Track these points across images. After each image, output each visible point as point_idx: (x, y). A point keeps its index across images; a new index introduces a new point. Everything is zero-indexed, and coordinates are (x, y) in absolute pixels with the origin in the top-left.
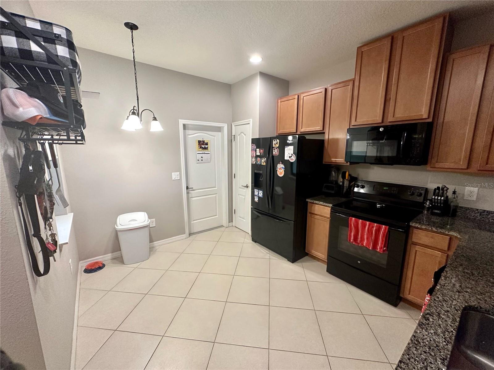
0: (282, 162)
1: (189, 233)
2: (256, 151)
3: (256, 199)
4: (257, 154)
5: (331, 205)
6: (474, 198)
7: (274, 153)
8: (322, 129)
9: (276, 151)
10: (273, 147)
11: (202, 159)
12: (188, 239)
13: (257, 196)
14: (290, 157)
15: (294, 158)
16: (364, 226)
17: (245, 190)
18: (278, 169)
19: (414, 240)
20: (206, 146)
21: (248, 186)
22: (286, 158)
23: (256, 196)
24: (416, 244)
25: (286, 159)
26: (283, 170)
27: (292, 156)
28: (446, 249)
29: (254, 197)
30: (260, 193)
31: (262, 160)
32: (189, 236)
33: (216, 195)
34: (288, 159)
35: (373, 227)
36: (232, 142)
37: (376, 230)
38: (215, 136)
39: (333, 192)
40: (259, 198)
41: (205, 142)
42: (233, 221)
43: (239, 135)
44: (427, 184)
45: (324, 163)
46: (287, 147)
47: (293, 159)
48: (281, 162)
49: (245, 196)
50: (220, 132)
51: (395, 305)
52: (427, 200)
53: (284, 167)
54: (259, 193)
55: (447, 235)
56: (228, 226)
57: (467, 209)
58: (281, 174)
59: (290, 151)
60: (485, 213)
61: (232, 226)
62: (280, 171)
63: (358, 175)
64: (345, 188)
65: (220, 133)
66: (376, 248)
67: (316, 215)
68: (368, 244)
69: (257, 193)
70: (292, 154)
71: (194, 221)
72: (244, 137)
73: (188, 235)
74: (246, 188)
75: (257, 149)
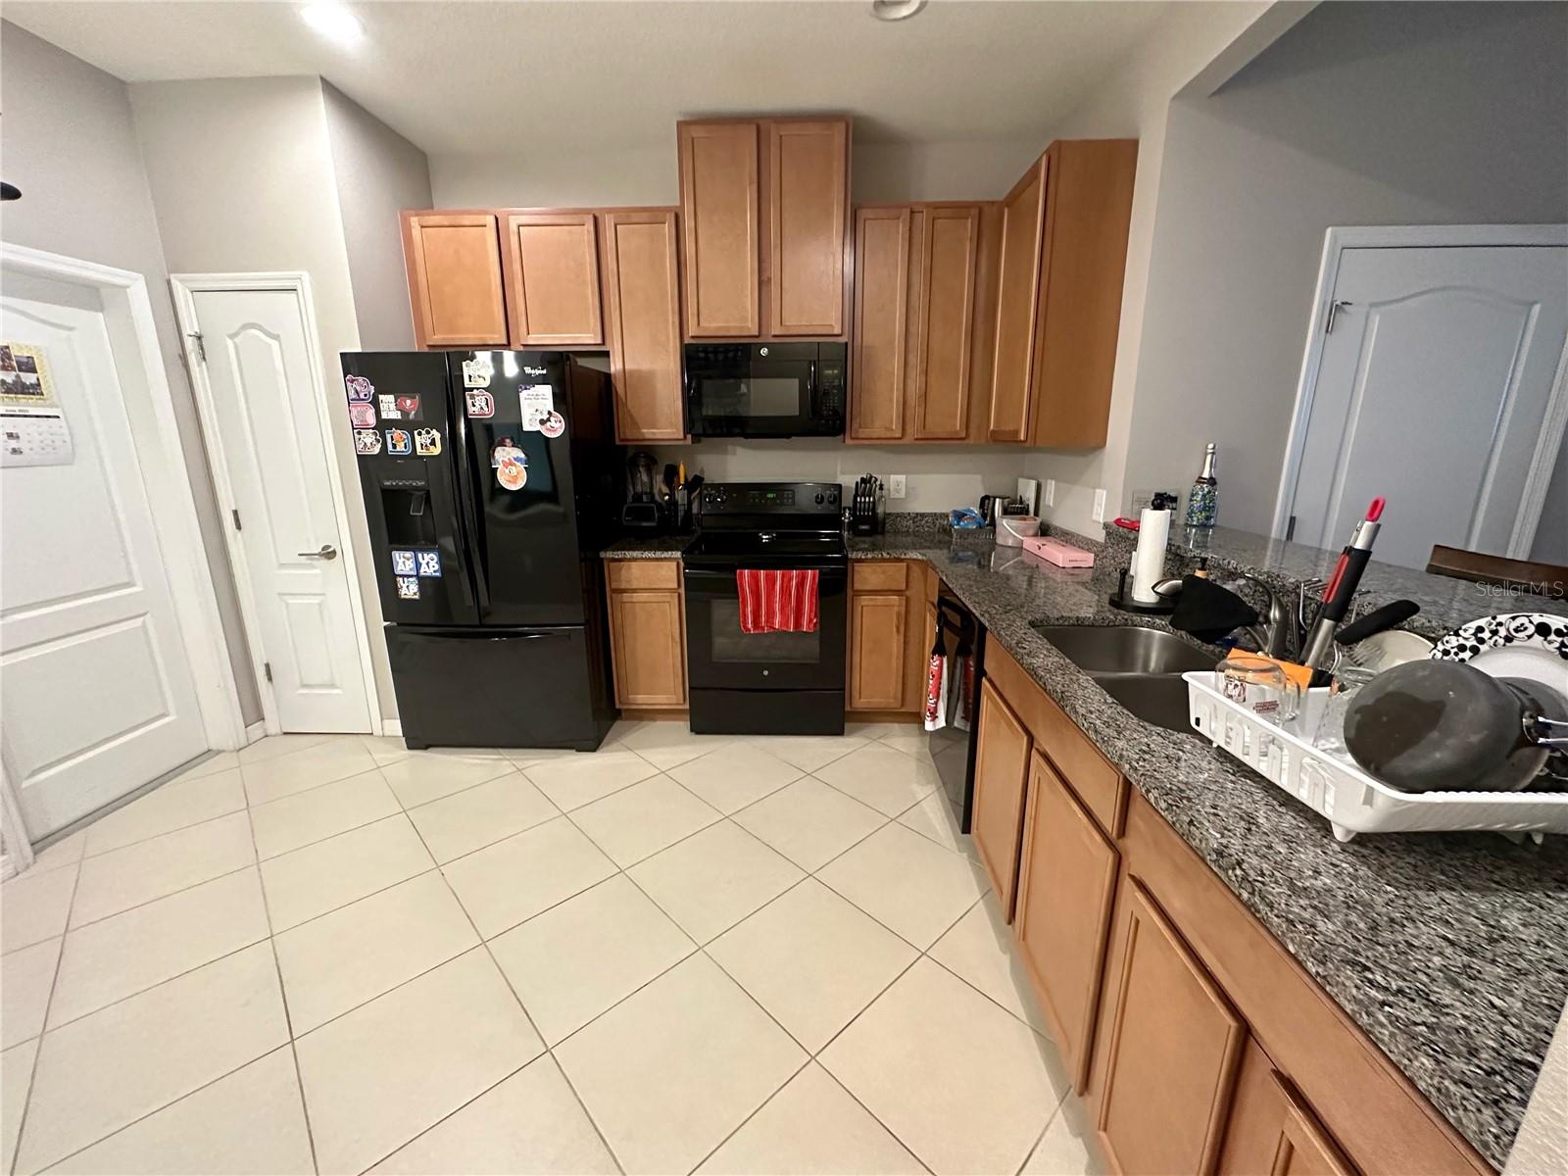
0: (512, 440)
1: (29, 841)
2: (375, 403)
3: (409, 590)
4: (384, 416)
5: (678, 554)
6: (902, 495)
7: (473, 409)
8: (599, 341)
9: (480, 401)
10: (465, 390)
11: (13, 444)
12: (33, 870)
13: (411, 576)
14: (542, 422)
15: (558, 425)
16: (771, 582)
17: (317, 571)
18: (500, 467)
19: (857, 586)
20: (29, 378)
21: (334, 552)
22: (529, 425)
23: (403, 576)
24: (859, 593)
25: (527, 427)
26: (521, 467)
27: (552, 419)
28: (903, 587)
29: (396, 583)
30: (424, 563)
31: (417, 438)
32: (35, 853)
33: (141, 619)
34: (537, 427)
35: (791, 579)
36: (186, 366)
37: (797, 585)
38: (71, 329)
39: (653, 524)
40: (423, 581)
41: (14, 352)
42: (266, 715)
43: (232, 336)
44: (836, 477)
45: (618, 442)
46: (526, 389)
47: (557, 428)
48: (508, 441)
49: (323, 594)
50: (101, 309)
51: (840, 732)
52: (845, 509)
53: (523, 456)
54: (418, 565)
55: (902, 560)
56: (243, 743)
57: (898, 515)
58: (514, 480)
59: (540, 400)
60: (919, 518)
61: (266, 736)
62: (507, 471)
63: (702, 471)
64: (681, 508)
65: (101, 315)
66: (801, 625)
67: (635, 591)
68: (785, 622)
69: (411, 564)
70: (550, 413)
71: (34, 773)
72: (270, 345)
73: (28, 850)
74: (324, 562)
75: (381, 397)
